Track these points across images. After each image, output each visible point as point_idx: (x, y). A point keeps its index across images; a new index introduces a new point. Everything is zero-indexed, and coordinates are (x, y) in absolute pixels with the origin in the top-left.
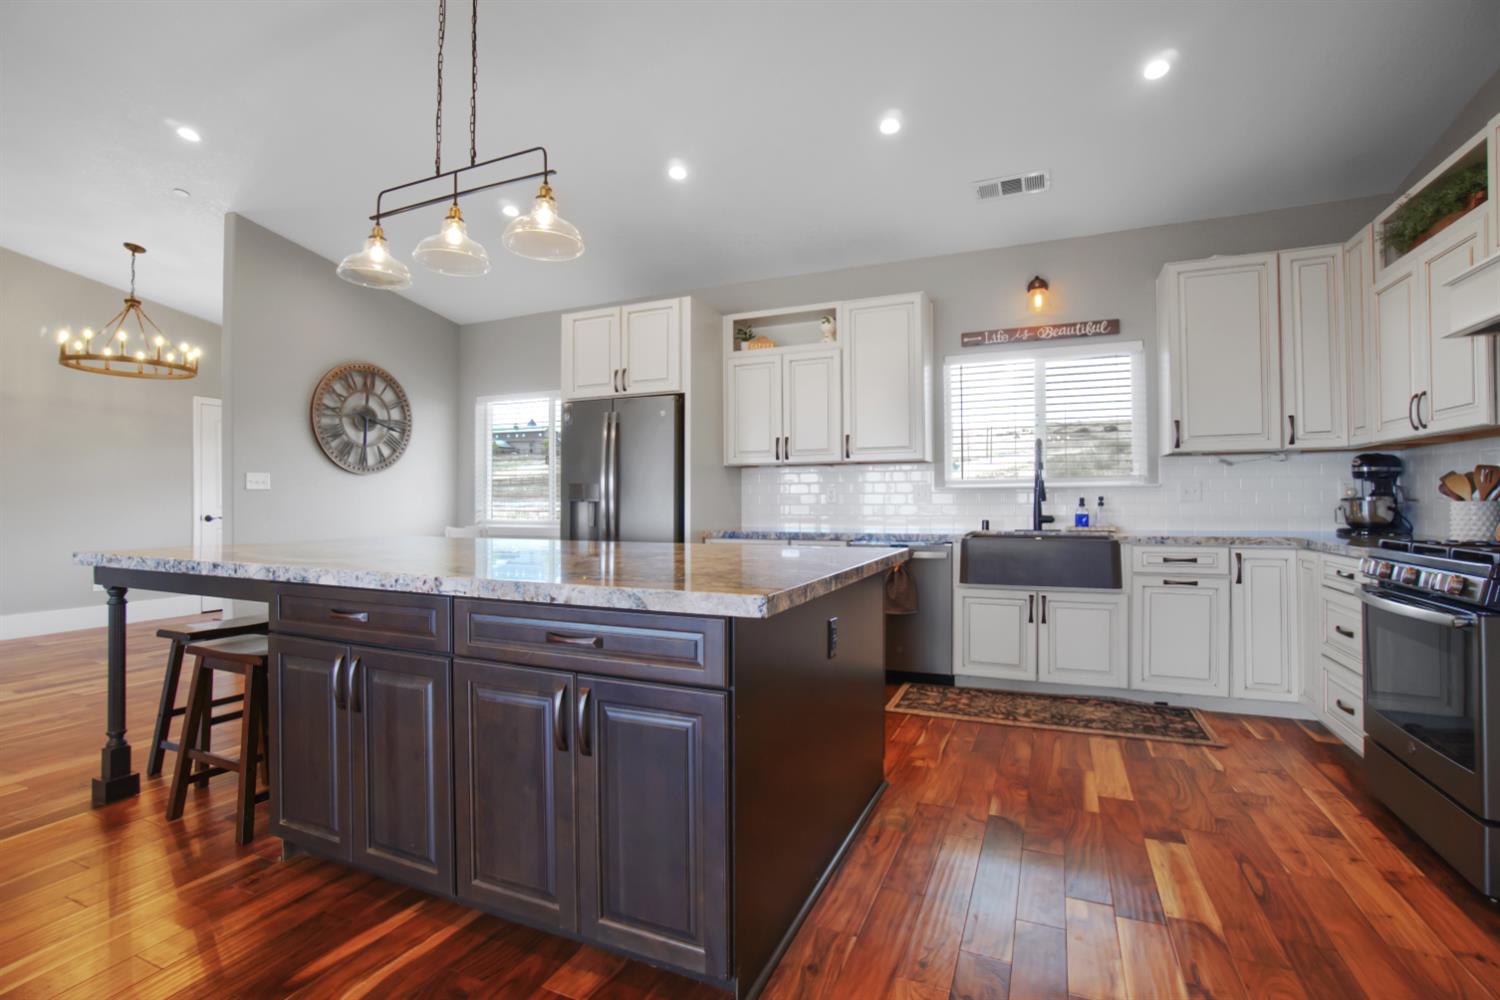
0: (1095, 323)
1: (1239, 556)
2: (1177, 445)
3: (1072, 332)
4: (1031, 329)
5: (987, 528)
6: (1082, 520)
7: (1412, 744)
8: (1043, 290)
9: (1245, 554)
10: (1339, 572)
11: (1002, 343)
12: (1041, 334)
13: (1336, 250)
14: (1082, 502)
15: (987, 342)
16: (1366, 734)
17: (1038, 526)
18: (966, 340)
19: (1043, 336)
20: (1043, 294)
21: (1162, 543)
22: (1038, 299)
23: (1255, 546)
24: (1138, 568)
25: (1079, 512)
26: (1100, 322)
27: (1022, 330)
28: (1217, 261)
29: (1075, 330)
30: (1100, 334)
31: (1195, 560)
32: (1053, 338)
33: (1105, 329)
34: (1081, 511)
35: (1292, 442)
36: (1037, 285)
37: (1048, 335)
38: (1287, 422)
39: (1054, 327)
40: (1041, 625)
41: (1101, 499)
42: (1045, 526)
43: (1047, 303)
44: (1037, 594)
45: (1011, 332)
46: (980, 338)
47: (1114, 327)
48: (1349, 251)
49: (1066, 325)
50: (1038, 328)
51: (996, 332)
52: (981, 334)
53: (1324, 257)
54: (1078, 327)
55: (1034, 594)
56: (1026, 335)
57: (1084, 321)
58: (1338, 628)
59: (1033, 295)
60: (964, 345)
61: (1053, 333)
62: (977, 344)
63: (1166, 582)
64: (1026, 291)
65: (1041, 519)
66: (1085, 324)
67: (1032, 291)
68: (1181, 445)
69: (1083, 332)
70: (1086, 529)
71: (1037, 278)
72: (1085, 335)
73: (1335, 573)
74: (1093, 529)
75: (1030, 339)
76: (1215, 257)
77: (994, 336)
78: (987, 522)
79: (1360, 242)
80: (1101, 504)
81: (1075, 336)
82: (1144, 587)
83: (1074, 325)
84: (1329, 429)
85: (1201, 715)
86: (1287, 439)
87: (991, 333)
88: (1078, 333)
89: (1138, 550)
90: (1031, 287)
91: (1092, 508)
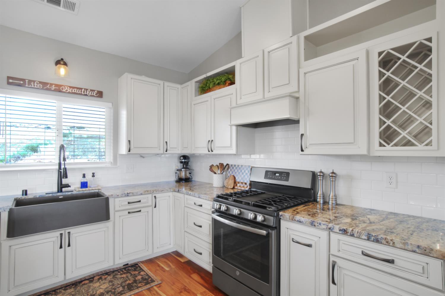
0: (92, 90)
1: (155, 197)
2: (129, 151)
3: (80, 92)
4: (56, 85)
5: (26, 194)
6: (84, 185)
7: (238, 272)
8: (66, 66)
9: (157, 196)
10: (195, 204)
11: (38, 88)
12: (62, 89)
13: (179, 86)
14: (84, 176)
15: (27, 86)
16: (213, 265)
17: (60, 190)
18: (11, 81)
19: (64, 90)
20: (65, 68)
21: (128, 195)
22: (62, 71)
23: (160, 192)
24: (117, 208)
25: (82, 181)
26: (94, 91)
27: (51, 85)
28: (143, 78)
29: (81, 91)
30: (93, 96)
31: (140, 201)
32: (69, 93)
33: (96, 94)
34: (84, 180)
35: (166, 151)
36: (62, 63)
37: (67, 90)
38: (165, 143)
39: (70, 87)
40: (67, 248)
41: (93, 174)
42: (64, 189)
43: (67, 74)
44: (65, 232)
45: (44, 84)
46: (22, 82)
47: (100, 94)
48: (182, 88)
49: (77, 88)
50: (61, 86)
51: (34, 81)
52: (24, 80)
53: (175, 88)
54: (83, 90)
55: (63, 232)
56: (53, 88)
57: (87, 88)
58: (194, 223)
59: (59, 68)
60: (9, 83)
61: (70, 90)
62: (19, 85)
63: (129, 213)
64: (54, 65)
65: (61, 187)
66: (87, 90)
67: (58, 65)
68: (131, 151)
69: (85, 93)
70: (87, 189)
71: (62, 59)
72: (86, 95)
73: (194, 204)
74: (91, 189)
75: (55, 90)
76: (143, 76)
77: (32, 83)
78: (26, 191)
79: (188, 86)
80: (93, 176)
81: (81, 94)
82: (120, 216)
83: (81, 89)
84: (176, 147)
85: (141, 264)
86: (165, 150)
87: (30, 81)
88: (83, 94)
89: (117, 200)
90: (58, 63)
91: (89, 178)
